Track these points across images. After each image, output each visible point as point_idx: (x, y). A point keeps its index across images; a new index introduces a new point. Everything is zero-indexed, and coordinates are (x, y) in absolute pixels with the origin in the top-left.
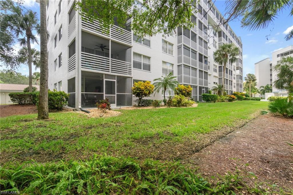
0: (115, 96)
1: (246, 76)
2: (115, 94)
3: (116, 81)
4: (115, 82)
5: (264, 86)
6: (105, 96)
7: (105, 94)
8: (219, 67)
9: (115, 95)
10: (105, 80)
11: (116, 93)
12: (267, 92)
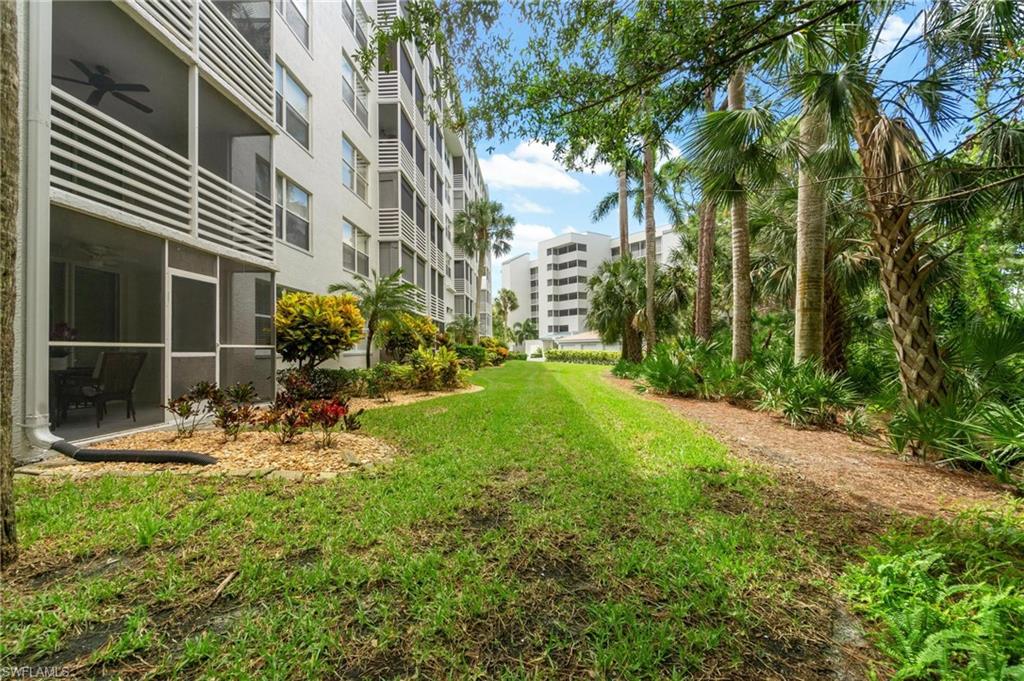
0: (214, 358)
1: (498, 296)
2: (214, 350)
3: (215, 280)
4: (214, 286)
5: (522, 323)
6: (173, 358)
7: (173, 350)
8: (456, 262)
9: (211, 354)
10: (170, 272)
11: (218, 341)
12: (527, 339)
